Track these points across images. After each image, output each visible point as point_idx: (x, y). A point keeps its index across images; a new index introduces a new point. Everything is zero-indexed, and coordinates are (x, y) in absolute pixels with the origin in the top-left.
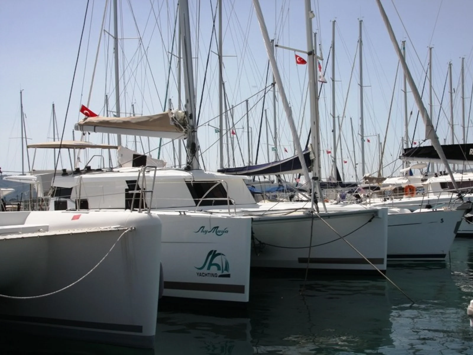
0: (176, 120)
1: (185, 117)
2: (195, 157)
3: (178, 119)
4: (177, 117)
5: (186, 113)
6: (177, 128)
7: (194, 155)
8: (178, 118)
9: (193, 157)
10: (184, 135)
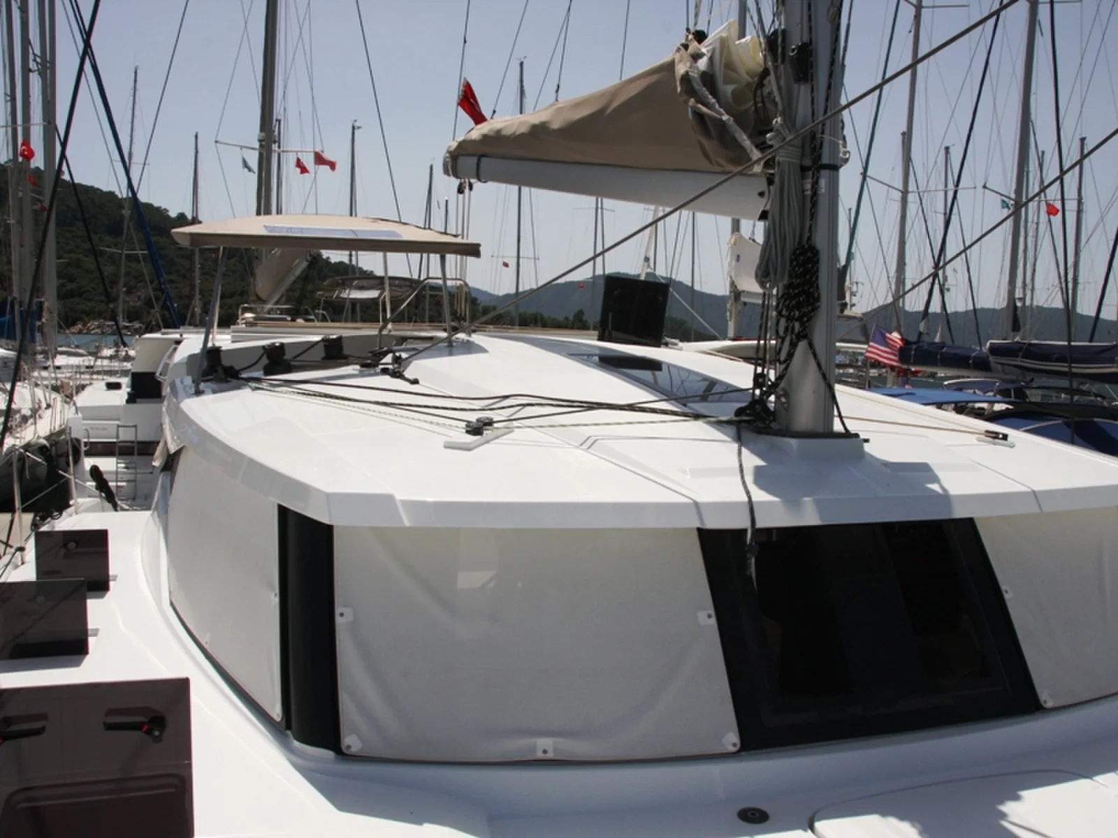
0: (714, 93)
1: (765, 73)
2: (811, 345)
3: (728, 89)
4: (719, 73)
5: (773, 43)
6: (704, 141)
7: (804, 335)
8: (728, 81)
9: (793, 346)
10: (761, 194)
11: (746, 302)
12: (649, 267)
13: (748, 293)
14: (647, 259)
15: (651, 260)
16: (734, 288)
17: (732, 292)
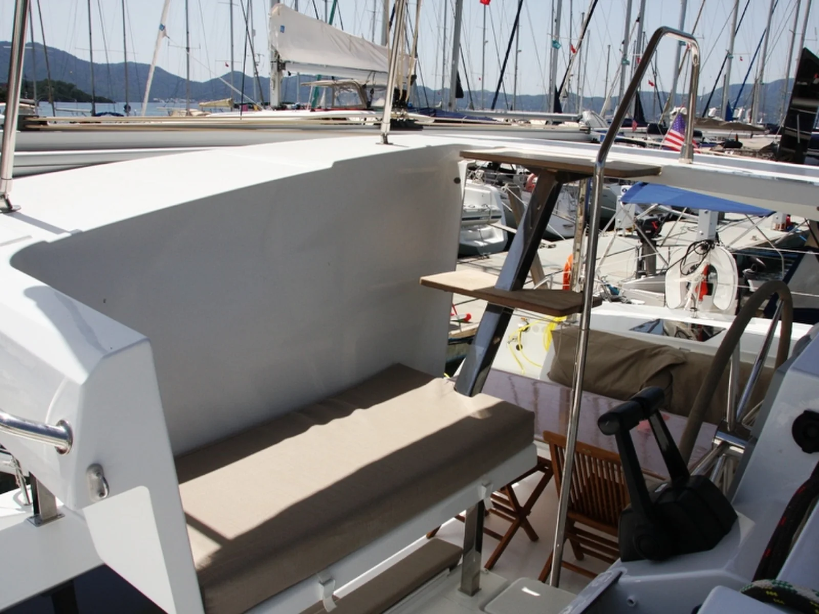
11: (291, 72)
12: (165, 35)
13: (294, 63)
14: (162, 27)
15: (167, 28)
16: (277, 58)
17: (275, 62)
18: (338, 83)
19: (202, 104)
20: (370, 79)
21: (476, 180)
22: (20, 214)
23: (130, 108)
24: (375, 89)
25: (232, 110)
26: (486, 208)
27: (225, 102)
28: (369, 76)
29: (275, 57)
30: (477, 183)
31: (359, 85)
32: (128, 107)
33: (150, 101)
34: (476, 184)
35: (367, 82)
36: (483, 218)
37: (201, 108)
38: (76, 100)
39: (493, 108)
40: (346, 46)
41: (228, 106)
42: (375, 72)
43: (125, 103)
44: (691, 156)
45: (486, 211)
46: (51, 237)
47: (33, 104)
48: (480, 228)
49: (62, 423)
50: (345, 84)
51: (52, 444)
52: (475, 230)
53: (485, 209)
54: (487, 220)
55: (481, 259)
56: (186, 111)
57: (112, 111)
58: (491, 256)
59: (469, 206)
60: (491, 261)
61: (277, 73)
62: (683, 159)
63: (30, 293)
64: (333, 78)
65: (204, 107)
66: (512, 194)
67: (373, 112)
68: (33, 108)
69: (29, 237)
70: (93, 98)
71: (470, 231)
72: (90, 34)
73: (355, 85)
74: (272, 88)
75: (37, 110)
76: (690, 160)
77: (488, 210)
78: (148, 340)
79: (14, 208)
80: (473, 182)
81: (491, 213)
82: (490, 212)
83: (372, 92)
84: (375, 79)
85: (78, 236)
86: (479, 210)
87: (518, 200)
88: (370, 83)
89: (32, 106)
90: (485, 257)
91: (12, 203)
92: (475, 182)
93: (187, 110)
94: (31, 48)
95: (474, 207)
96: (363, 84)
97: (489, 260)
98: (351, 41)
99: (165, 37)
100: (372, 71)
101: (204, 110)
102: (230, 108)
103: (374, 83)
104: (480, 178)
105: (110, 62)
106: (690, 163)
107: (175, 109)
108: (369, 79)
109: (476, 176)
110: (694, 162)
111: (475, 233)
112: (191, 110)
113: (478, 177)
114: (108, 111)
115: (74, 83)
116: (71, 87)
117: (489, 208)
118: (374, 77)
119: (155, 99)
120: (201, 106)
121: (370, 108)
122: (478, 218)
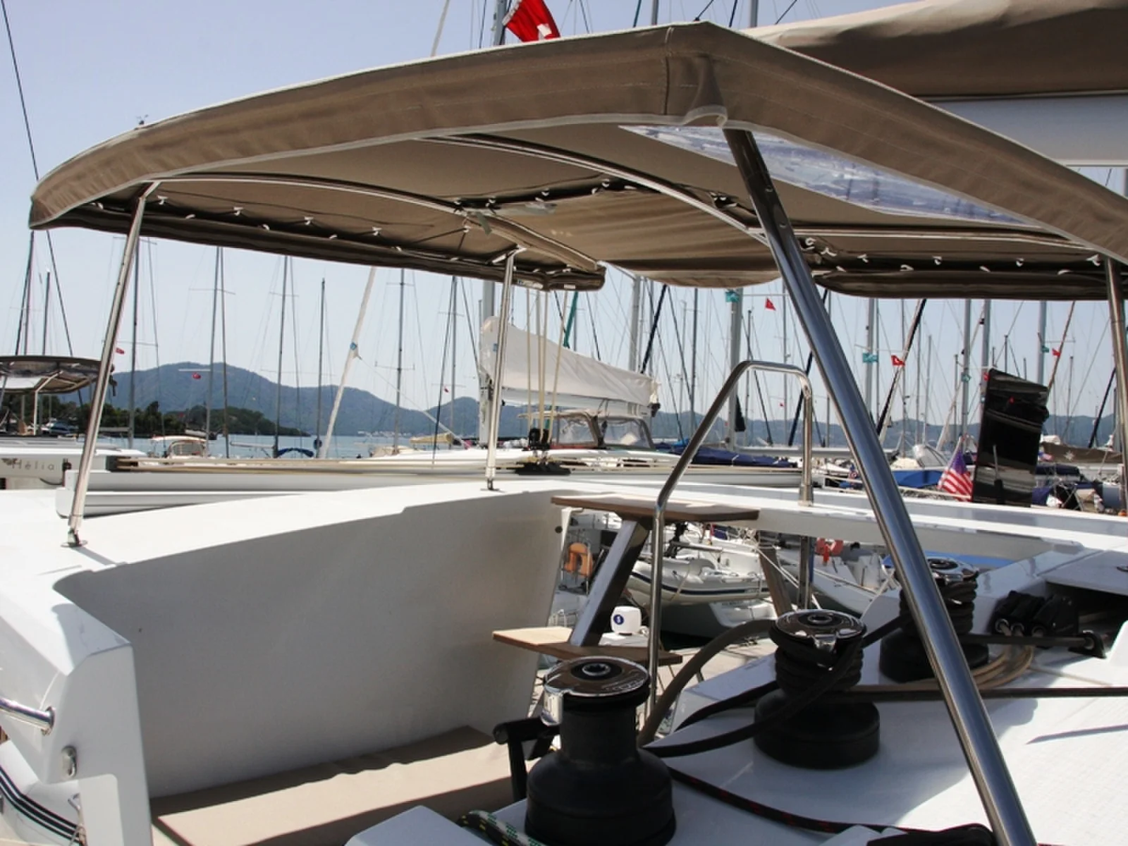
11: (505, 400)
12: (356, 355)
13: (509, 389)
14: (354, 346)
15: (359, 347)
16: (488, 383)
17: (486, 388)
18: (562, 414)
19: (415, 439)
20: (603, 408)
21: (748, 540)
22: (85, 548)
23: (321, 443)
24: (608, 421)
25: (450, 448)
26: (754, 576)
27: (442, 437)
28: (601, 405)
29: (486, 381)
30: (749, 543)
31: (591, 417)
32: (318, 443)
33: (334, 434)
34: (747, 545)
35: (599, 413)
36: (750, 591)
37: (412, 444)
38: (256, 433)
39: (790, 444)
40: (572, 368)
41: (445, 442)
42: (608, 400)
43: (315, 437)
44: (811, 498)
45: (753, 581)
46: (97, 567)
47: (204, 438)
48: (751, 605)
49: (49, 709)
50: (572, 415)
51: (38, 726)
52: (744, 607)
53: (753, 579)
54: (755, 594)
55: (746, 645)
56: (392, 448)
57: (299, 447)
58: (759, 642)
59: (730, 575)
60: (759, 649)
61: (488, 402)
62: (801, 502)
63: (56, 609)
64: (557, 408)
65: (416, 444)
66: (765, 558)
67: (605, 452)
68: (203, 442)
69: (79, 566)
70: (276, 431)
71: (738, 609)
72: (281, 352)
73: (584, 416)
74: (481, 420)
75: (208, 444)
76: (810, 503)
77: (757, 580)
78: (131, 645)
79: (81, 543)
80: (743, 542)
81: (761, 583)
82: (759, 582)
83: (605, 425)
84: (608, 409)
85: (123, 568)
86: (743, 580)
87: (773, 567)
88: (602, 415)
89: (203, 440)
90: (751, 642)
91: (81, 538)
92: (746, 543)
93: (394, 446)
94: (209, 370)
95: (737, 575)
96: (594, 415)
97: (755, 647)
98: (578, 362)
99: (357, 358)
100: (604, 399)
101: (416, 447)
102: (447, 445)
103: (607, 415)
104: (752, 537)
105: (300, 386)
106: (810, 506)
107: (379, 445)
108: (601, 409)
109: (747, 534)
110: (815, 504)
111: (744, 611)
112: (400, 447)
113: (749, 536)
114: (294, 447)
115: (261, 411)
116: (259, 415)
117: (758, 577)
118: (607, 406)
119: (360, 432)
120: (413, 441)
121: (603, 446)
122: (742, 591)
